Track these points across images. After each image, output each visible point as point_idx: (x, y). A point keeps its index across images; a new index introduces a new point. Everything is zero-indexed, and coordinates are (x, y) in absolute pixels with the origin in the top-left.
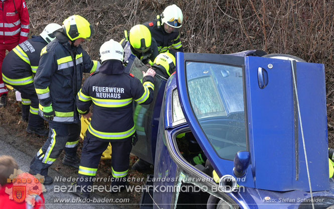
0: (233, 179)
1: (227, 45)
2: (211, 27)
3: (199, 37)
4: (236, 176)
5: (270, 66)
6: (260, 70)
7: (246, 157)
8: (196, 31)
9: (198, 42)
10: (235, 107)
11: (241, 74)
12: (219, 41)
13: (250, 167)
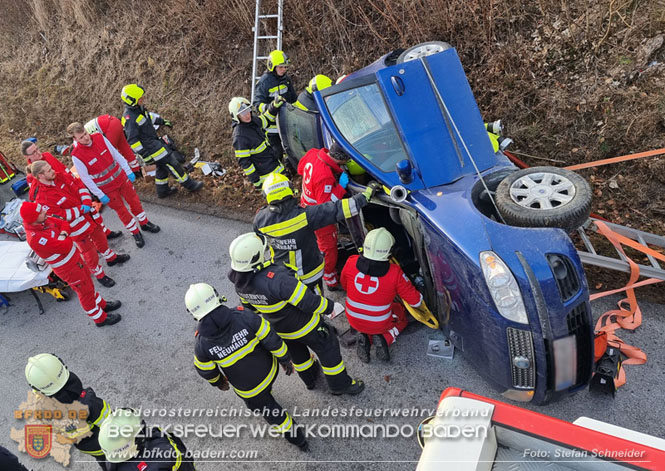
0: (401, 188)
1: (368, 53)
2: (347, 42)
3: (340, 57)
4: (403, 184)
5: (402, 72)
6: (393, 78)
7: (406, 165)
8: (334, 52)
9: (340, 62)
10: (386, 119)
11: (378, 90)
12: (360, 53)
13: (414, 170)
